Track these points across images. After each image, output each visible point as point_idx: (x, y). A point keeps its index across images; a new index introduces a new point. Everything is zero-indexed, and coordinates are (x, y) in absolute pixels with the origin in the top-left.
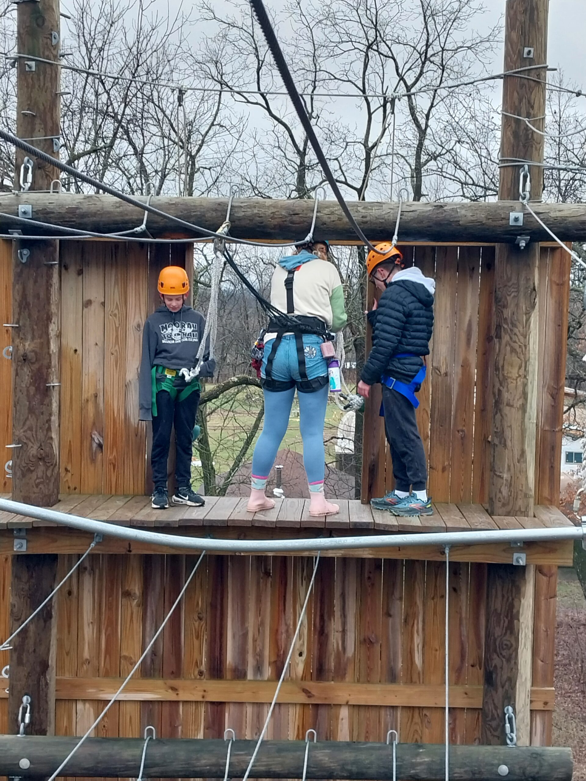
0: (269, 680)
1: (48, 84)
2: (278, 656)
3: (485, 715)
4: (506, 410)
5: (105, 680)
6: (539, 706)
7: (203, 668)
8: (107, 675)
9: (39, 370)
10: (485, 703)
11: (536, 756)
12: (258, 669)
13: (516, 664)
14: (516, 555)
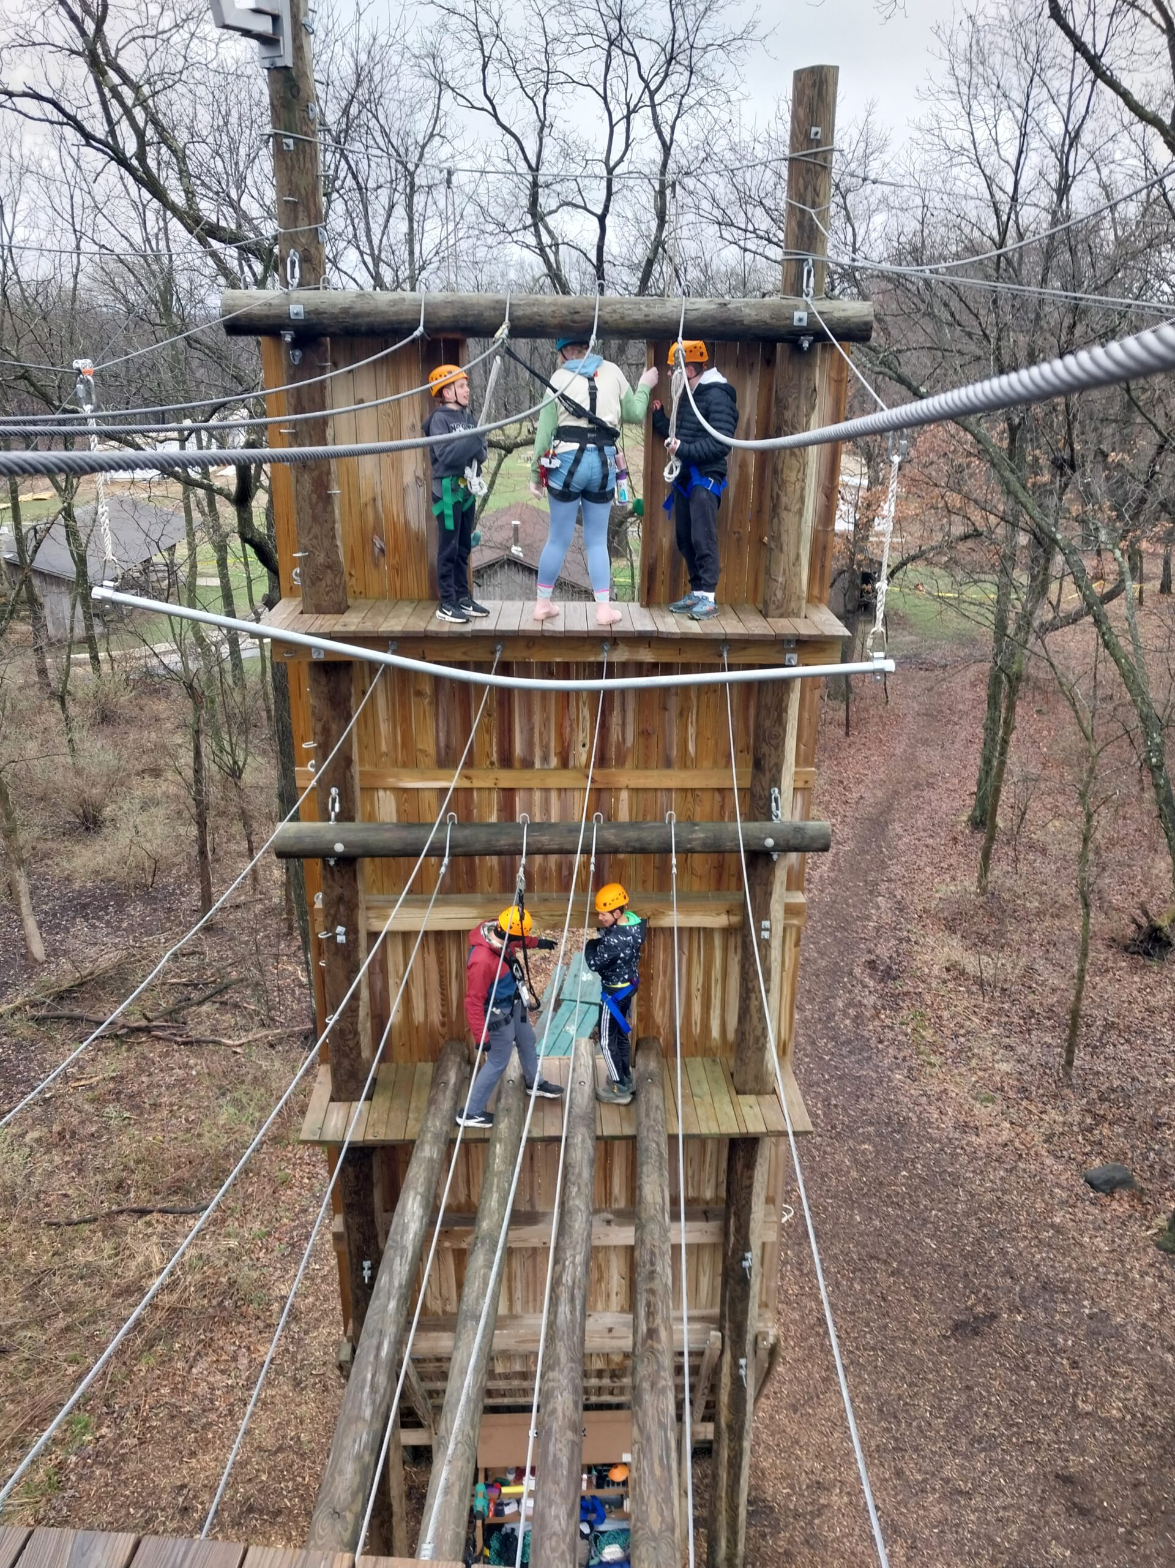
0: (555, 769)
1: (308, 165)
2: (563, 747)
3: (753, 796)
4: (784, 514)
5: (403, 771)
6: (801, 784)
7: (495, 757)
8: (404, 765)
9: (320, 476)
10: (753, 784)
11: (798, 830)
12: (545, 759)
13: (783, 751)
14: (788, 656)
